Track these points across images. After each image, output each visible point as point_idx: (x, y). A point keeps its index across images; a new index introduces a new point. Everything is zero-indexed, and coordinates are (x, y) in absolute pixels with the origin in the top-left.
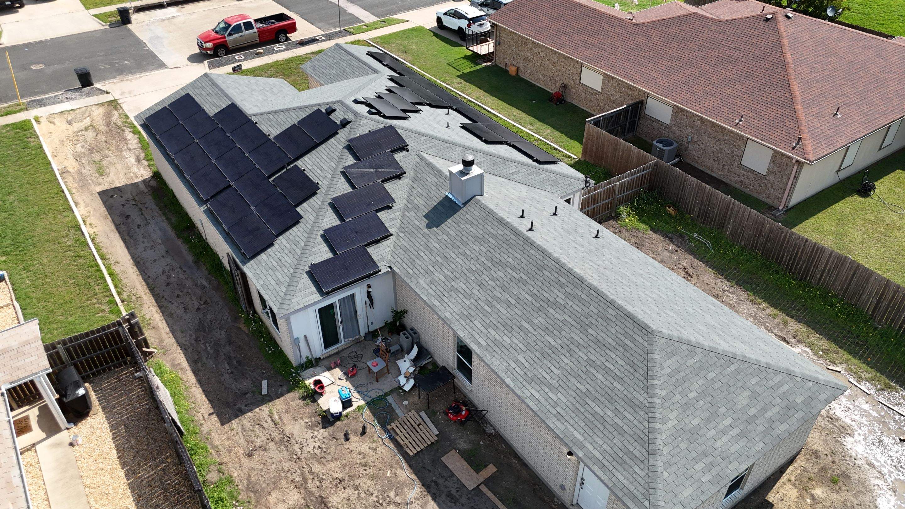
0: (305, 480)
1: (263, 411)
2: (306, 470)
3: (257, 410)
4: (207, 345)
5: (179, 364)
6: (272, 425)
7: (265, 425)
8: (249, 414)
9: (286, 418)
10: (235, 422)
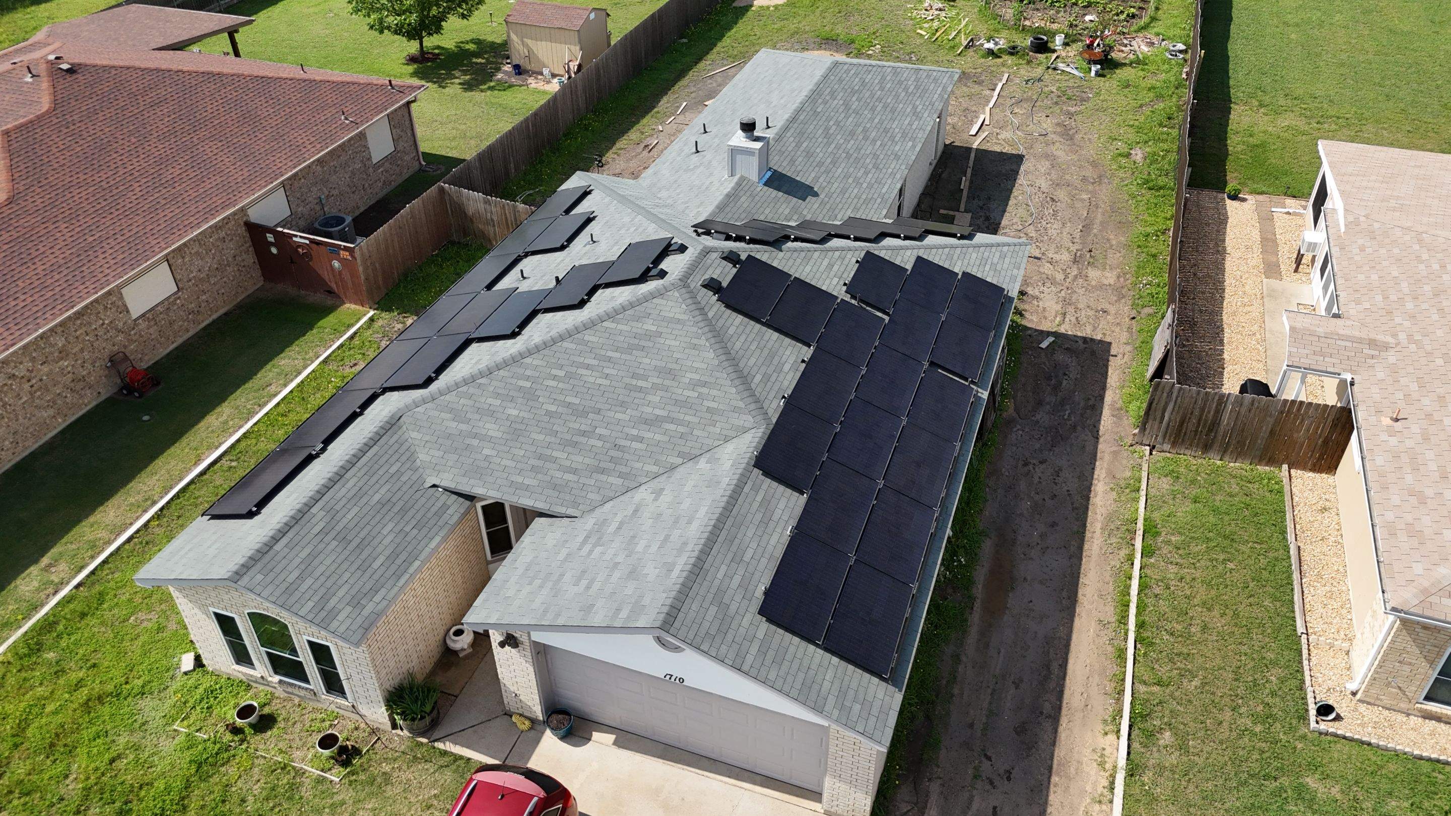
0: (1076, 277)
1: (1066, 329)
2: (1068, 280)
3: (1070, 333)
4: (1066, 417)
5: (1113, 416)
6: (1068, 316)
7: (1073, 319)
8: (1079, 334)
9: (1050, 315)
10: (1098, 337)
